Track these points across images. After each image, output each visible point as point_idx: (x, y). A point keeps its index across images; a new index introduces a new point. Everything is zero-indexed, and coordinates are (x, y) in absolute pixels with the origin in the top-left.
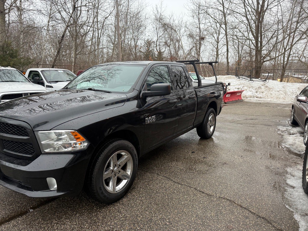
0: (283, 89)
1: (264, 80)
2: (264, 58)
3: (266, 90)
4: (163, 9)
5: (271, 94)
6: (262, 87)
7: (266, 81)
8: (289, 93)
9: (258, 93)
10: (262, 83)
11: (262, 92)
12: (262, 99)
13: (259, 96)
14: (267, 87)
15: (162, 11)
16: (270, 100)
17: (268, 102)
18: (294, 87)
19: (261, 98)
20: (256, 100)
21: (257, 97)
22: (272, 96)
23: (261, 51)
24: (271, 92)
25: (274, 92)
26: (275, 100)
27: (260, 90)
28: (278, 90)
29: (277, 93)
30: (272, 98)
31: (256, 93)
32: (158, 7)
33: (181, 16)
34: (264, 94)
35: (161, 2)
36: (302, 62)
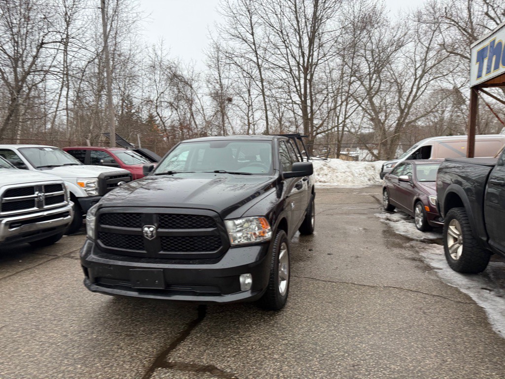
0: (348, 170)
1: (324, 158)
2: (318, 128)
3: (330, 171)
4: (165, 53)
5: (337, 176)
6: (325, 168)
7: (326, 159)
8: (356, 175)
9: (321, 176)
10: (323, 162)
11: (326, 175)
12: (327, 184)
13: (322, 179)
14: (330, 167)
15: (164, 55)
16: (336, 184)
17: (336, 187)
18: (360, 167)
19: (325, 182)
20: (320, 185)
21: (320, 182)
22: (338, 179)
23: (312, 119)
24: (337, 174)
25: (339, 173)
26: (343, 185)
27: (322, 172)
28: (343, 171)
29: (343, 175)
30: (338, 181)
31: (318, 177)
32: (157, 47)
33: (191, 64)
34: (328, 176)
35: (161, 41)
36: (352, 133)
